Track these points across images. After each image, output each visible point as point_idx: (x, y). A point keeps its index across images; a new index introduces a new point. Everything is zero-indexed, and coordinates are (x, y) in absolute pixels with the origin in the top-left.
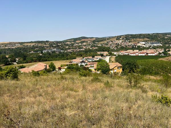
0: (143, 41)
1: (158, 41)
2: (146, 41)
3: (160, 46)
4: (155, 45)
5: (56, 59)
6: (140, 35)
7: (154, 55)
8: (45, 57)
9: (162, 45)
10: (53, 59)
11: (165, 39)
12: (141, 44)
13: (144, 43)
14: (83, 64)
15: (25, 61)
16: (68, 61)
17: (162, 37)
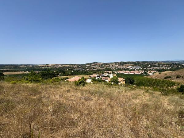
0: (131, 66)
1: (140, 66)
2: (132, 66)
3: (141, 69)
4: (138, 68)
6: (129, 62)
7: (139, 74)
8: (75, 73)
12: (130, 67)
13: (131, 67)
14: (99, 78)
15: (64, 75)
16: (88, 75)
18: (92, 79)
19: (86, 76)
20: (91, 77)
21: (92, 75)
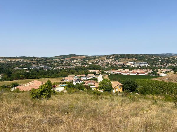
0: (132, 61)
1: (146, 62)
2: (135, 61)
4: (143, 65)
5: (46, 76)
6: (129, 55)
7: (144, 74)
8: (33, 74)
9: (149, 66)
10: (42, 76)
11: (151, 60)
12: (130, 64)
13: (132, 63)
14: (78, 82)
15: (10, 78)
16: (59, 78)
17: (149, 58)
18: (66, 85)
19: (56, 79)
20: (65, 81)
21: (66, 78)
